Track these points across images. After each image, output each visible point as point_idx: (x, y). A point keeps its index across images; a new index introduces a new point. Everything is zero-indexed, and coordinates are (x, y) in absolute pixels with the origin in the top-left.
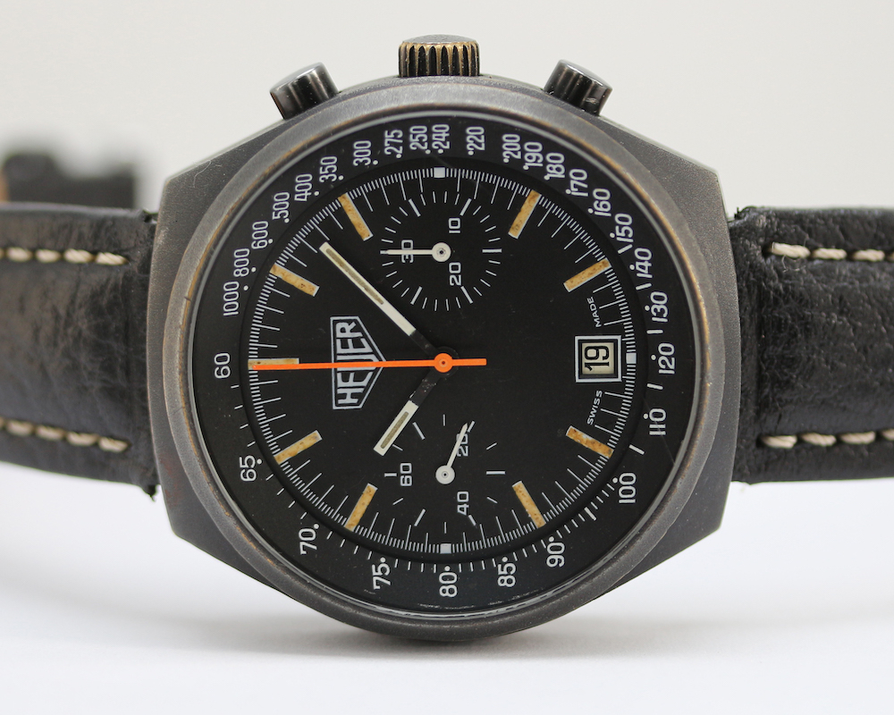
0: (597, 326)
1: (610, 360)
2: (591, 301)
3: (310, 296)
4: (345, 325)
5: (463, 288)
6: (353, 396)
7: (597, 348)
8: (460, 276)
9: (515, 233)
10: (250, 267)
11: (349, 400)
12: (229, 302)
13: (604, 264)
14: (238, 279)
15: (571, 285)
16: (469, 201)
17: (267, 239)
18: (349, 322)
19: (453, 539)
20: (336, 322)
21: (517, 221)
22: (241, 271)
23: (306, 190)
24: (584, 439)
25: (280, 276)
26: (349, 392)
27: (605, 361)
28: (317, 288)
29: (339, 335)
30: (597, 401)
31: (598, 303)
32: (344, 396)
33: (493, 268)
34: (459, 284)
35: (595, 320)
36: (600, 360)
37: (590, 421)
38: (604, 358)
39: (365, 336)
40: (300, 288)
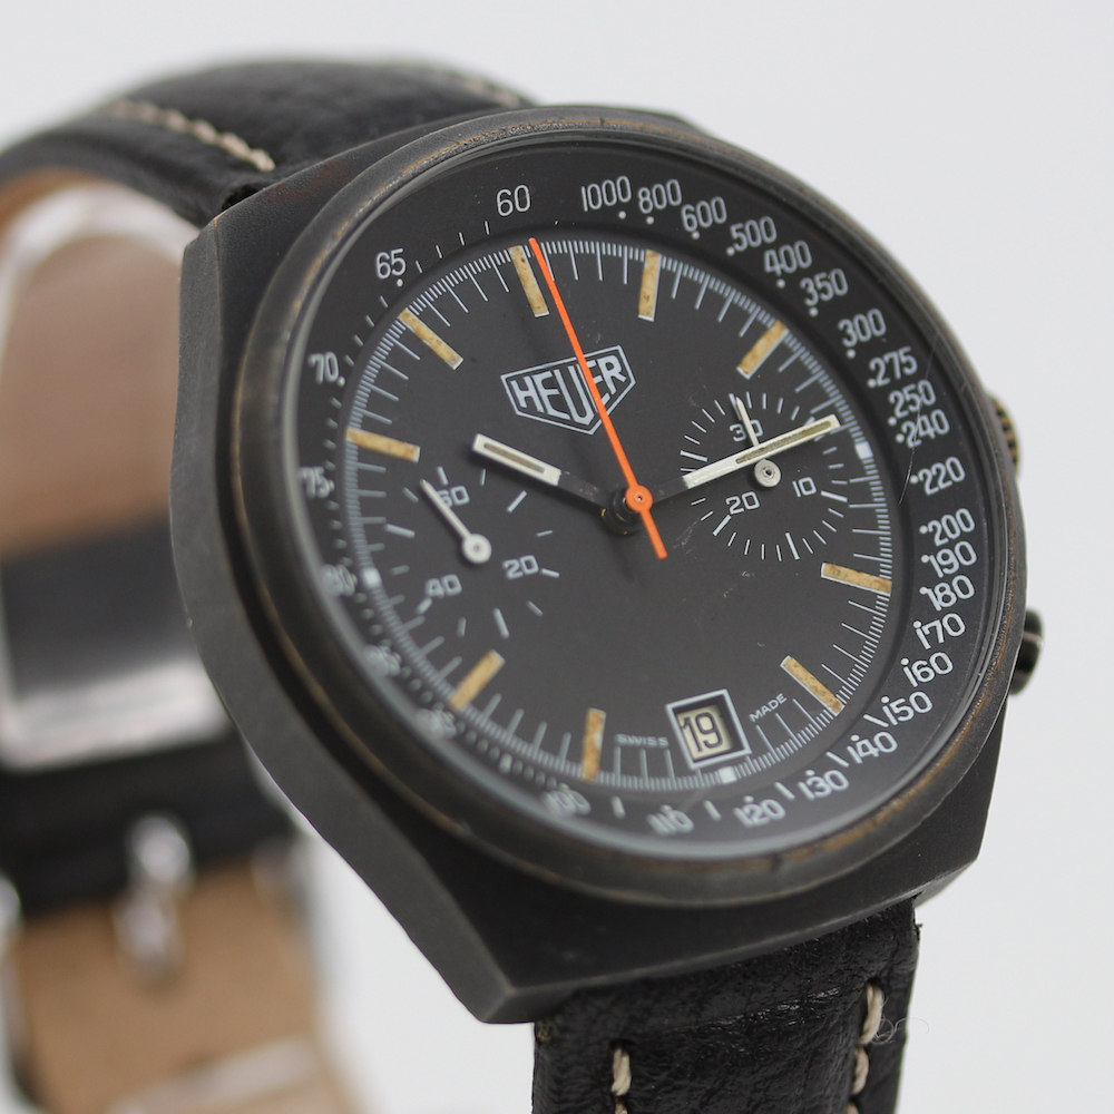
0: (752, 716)
1: (707, 752)
2: (780, 699)
3: (637, 311)
4: (617, 368)
5: (728, 518)
6: (528, 399)
7: (714, 729)
8: (742, 510)
9: (827, 571)
10: (655, 213)
11: (521, 395)
12: (601, 191)
13: (836, 706)
14: (635, 199)
15: (789, 665)
16: (844, 499)
17: (699, 229)
18: (624, 372)
19: (389, 584)
20: (616, 353)
21: (844, 570)
22: (648, 199)
23: (784, 265)
24: (595, 737)
25: (647, 266)
26: (531, 392)
27: (703, 746)
28: (651, 319)
29: (602, 362)
30: (652, 742)
31: (781, 709)
32: (523, 387)
33: (770, 553)
34: (732, 512)
35: (758, 712)
36: (701, 738)
37: (622, 739)
38: (706, 743)
39: (613, 398)
40: (642, 296)
